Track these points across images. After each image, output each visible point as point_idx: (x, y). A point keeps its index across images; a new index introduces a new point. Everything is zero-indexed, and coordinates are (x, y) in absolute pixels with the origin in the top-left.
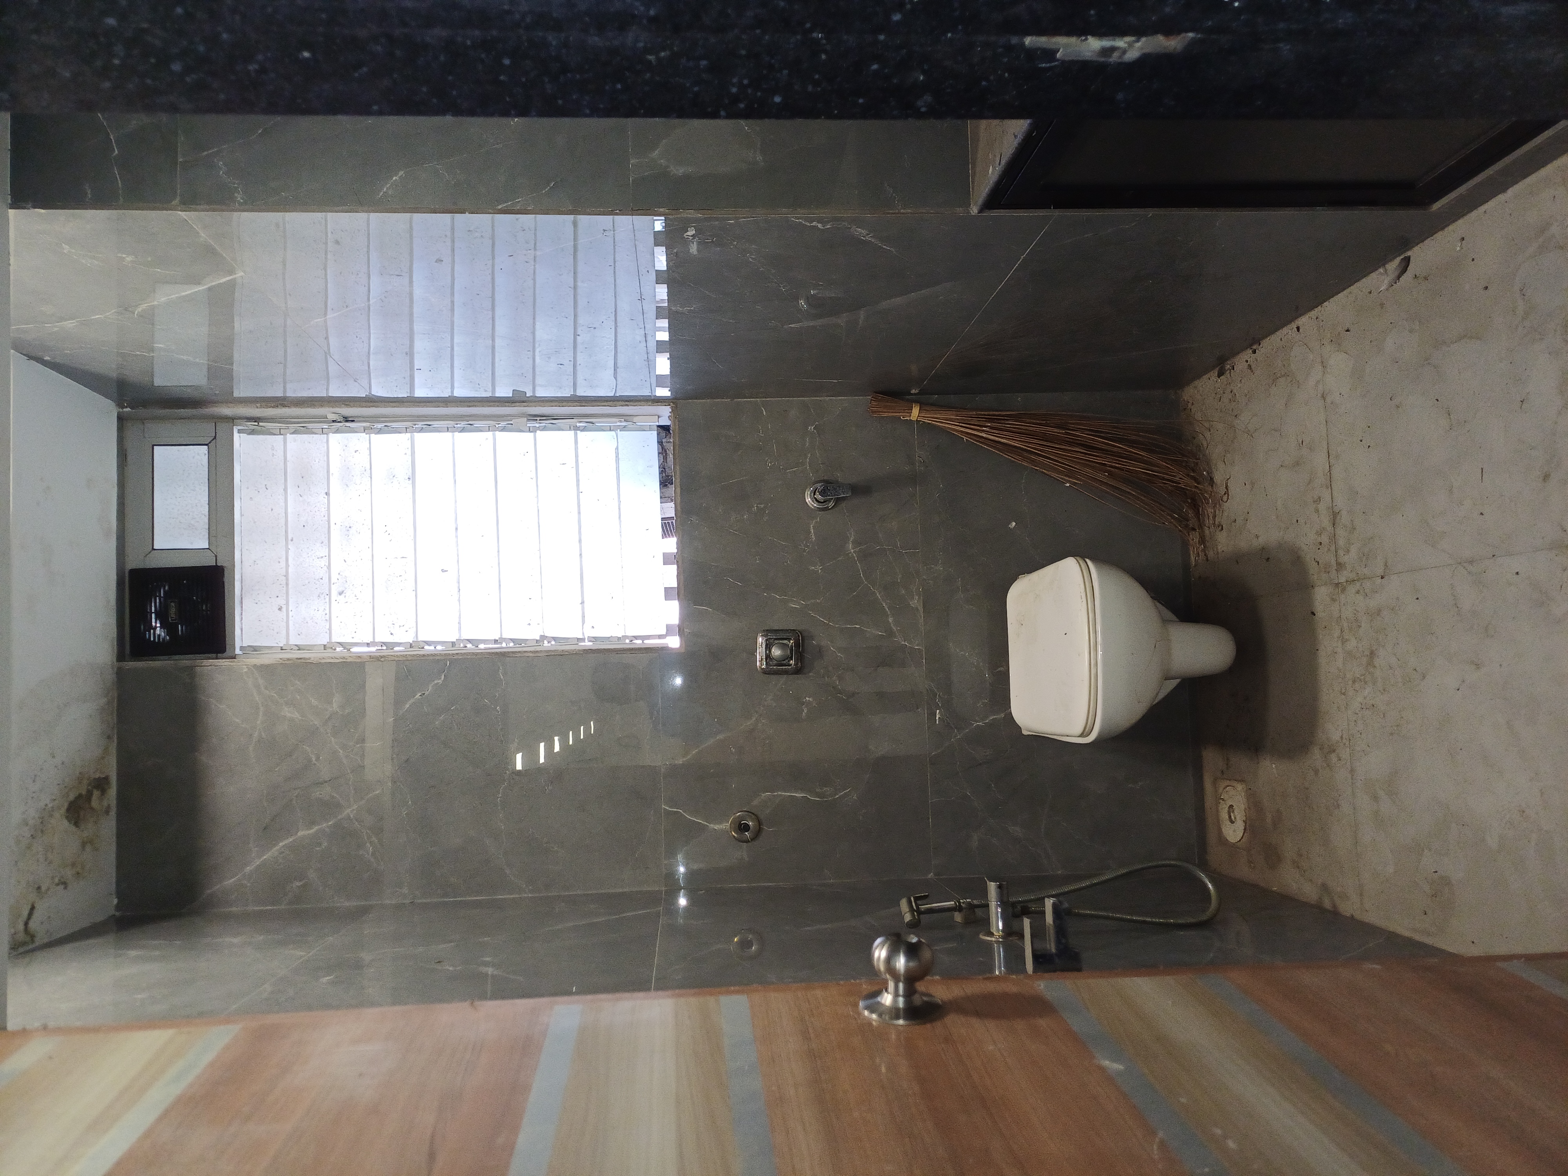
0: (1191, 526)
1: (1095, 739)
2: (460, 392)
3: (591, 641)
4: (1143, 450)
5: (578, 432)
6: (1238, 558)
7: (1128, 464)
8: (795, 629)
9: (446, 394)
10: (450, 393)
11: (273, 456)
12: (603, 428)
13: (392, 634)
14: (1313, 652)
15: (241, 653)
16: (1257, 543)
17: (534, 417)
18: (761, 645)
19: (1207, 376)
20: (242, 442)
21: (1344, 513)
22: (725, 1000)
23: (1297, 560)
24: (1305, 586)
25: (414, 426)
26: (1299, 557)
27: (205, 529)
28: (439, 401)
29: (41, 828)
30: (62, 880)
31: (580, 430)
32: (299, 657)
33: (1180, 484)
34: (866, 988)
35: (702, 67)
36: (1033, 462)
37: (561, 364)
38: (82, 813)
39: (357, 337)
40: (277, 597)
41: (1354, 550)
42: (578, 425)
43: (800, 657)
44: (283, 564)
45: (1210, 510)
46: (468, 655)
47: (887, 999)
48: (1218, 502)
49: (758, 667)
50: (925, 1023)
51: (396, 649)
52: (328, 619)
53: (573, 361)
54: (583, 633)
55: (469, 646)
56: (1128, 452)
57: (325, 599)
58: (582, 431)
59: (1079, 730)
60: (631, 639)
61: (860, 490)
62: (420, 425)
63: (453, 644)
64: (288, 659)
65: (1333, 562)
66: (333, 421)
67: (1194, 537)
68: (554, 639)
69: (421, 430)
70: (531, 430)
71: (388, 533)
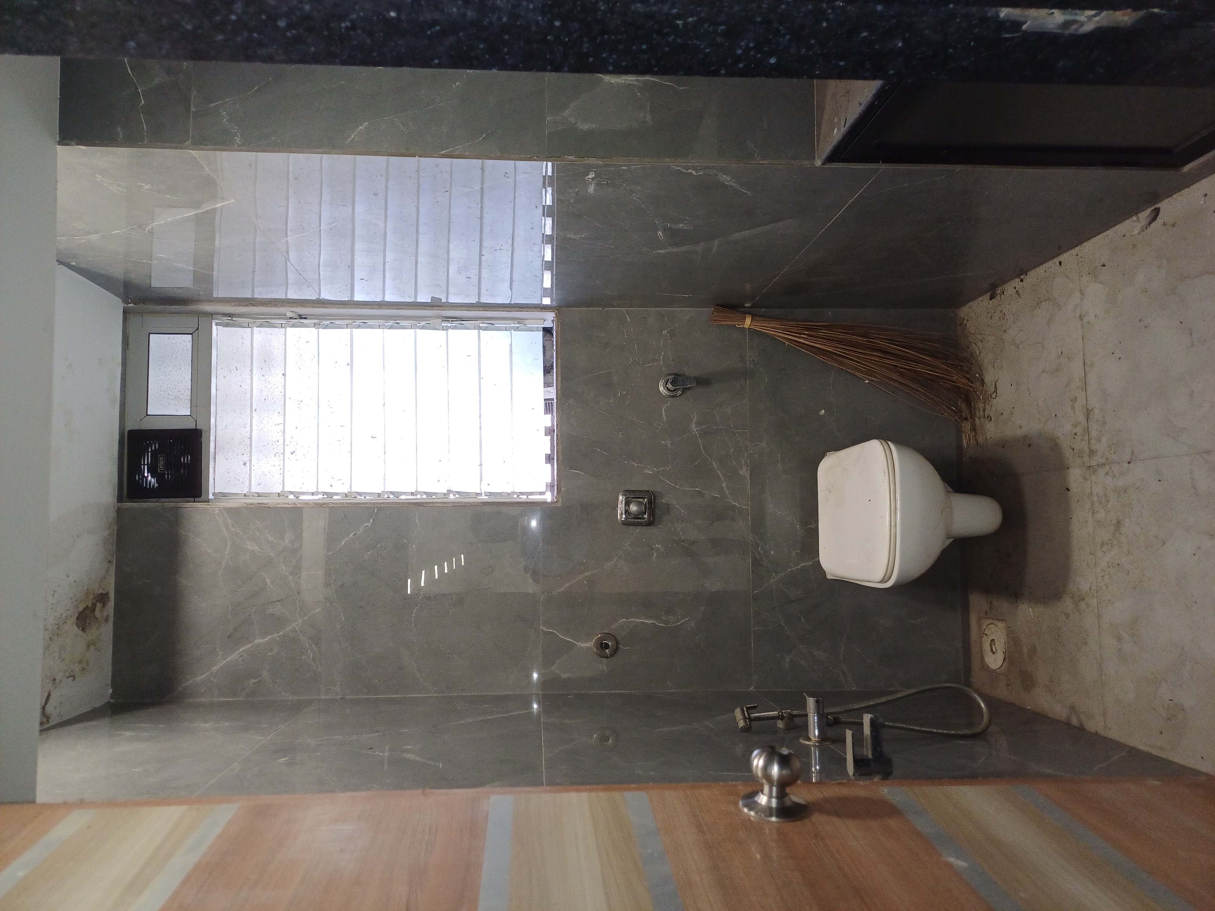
0: (964, 416)
1: (892, 586)
2: (389, 298)
3: (487, 496)
4: (926, 355)
5: (481, 331)
6: (1003, 444)
7: (917, 367)
8: (648, 490)
9: (379, 299)
10: (382, 298)
11: (243, 344)
12: (500, 328)
13: (331, 486)
14: (1068, 520)
15: (213, 498)
16: (1020, 433)
17: (447, 319)
18: (622, 502)
19: (980, 299)
20: (218, 333)
21: (1097, 411)
22: (628, 795)
23: (1055, 446)
24: (1062, 468)
25: (353, 324)
26: (1056, 445)
27: (188, 400)
28: (374, 305)
29: (57, 632)
30: (72, 674)
31: (482, 329)
32: (259, 502)
33: (957, 383)
34: (743, 789)
35: (719, 31)
36: (840, 363)
37: (469, 278)
38: (88, 621)
39: (310, 253)
40: (243, 454)
41: (1104, 440)
42: (481, 325)
43: (652, 513)
44: (248, 429)
45: (981, 405)
46: (391, 504)
47: (763, 799)
48: (987, 399)
49: (619, 520)
50: (796, 821)
51: (335, 497)
52: (282, 473)
53: (478, 275)
54: (481, 489)
55: (391, 496)
56: (917, 357)
57: (280, 457)
58: (483, 330)
59: (880, 577)
60: (518, 495)
61: (703, 382)
62: (358, 322)
63: (379, 495)
64: (251, 504)
65: (1086, 450)
66: (290, 318)
67: (966, 426)
68: (458, 493)
69: (359, 327)
70: (444, 329)
71: (330, 406)
